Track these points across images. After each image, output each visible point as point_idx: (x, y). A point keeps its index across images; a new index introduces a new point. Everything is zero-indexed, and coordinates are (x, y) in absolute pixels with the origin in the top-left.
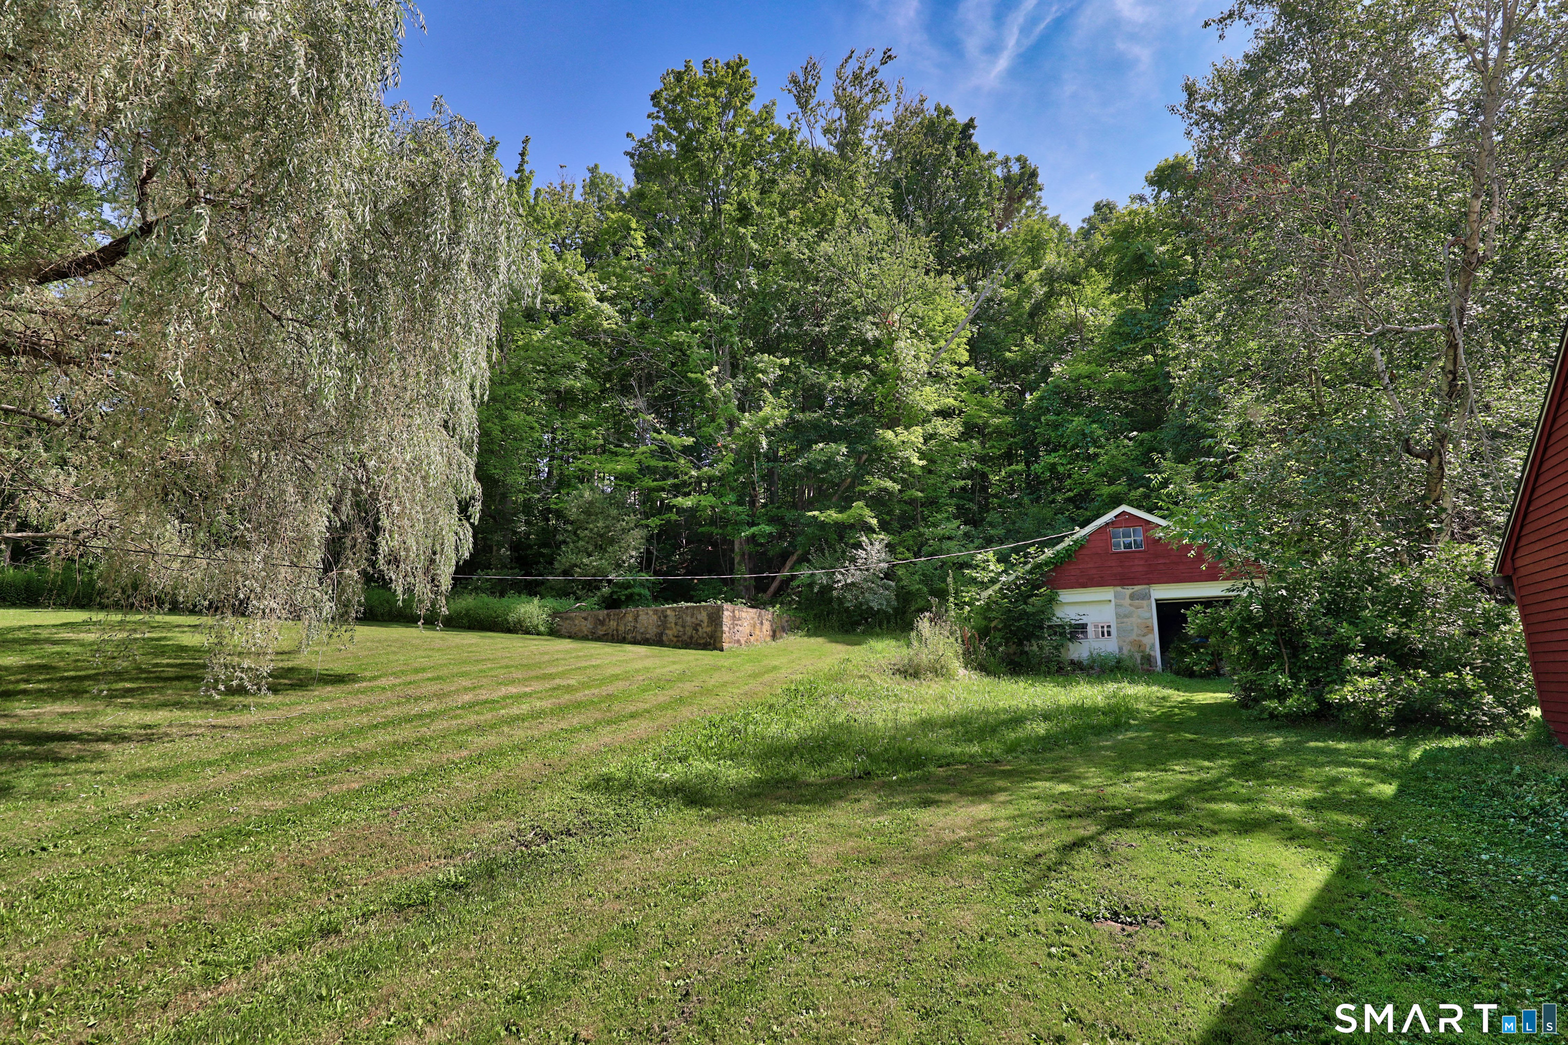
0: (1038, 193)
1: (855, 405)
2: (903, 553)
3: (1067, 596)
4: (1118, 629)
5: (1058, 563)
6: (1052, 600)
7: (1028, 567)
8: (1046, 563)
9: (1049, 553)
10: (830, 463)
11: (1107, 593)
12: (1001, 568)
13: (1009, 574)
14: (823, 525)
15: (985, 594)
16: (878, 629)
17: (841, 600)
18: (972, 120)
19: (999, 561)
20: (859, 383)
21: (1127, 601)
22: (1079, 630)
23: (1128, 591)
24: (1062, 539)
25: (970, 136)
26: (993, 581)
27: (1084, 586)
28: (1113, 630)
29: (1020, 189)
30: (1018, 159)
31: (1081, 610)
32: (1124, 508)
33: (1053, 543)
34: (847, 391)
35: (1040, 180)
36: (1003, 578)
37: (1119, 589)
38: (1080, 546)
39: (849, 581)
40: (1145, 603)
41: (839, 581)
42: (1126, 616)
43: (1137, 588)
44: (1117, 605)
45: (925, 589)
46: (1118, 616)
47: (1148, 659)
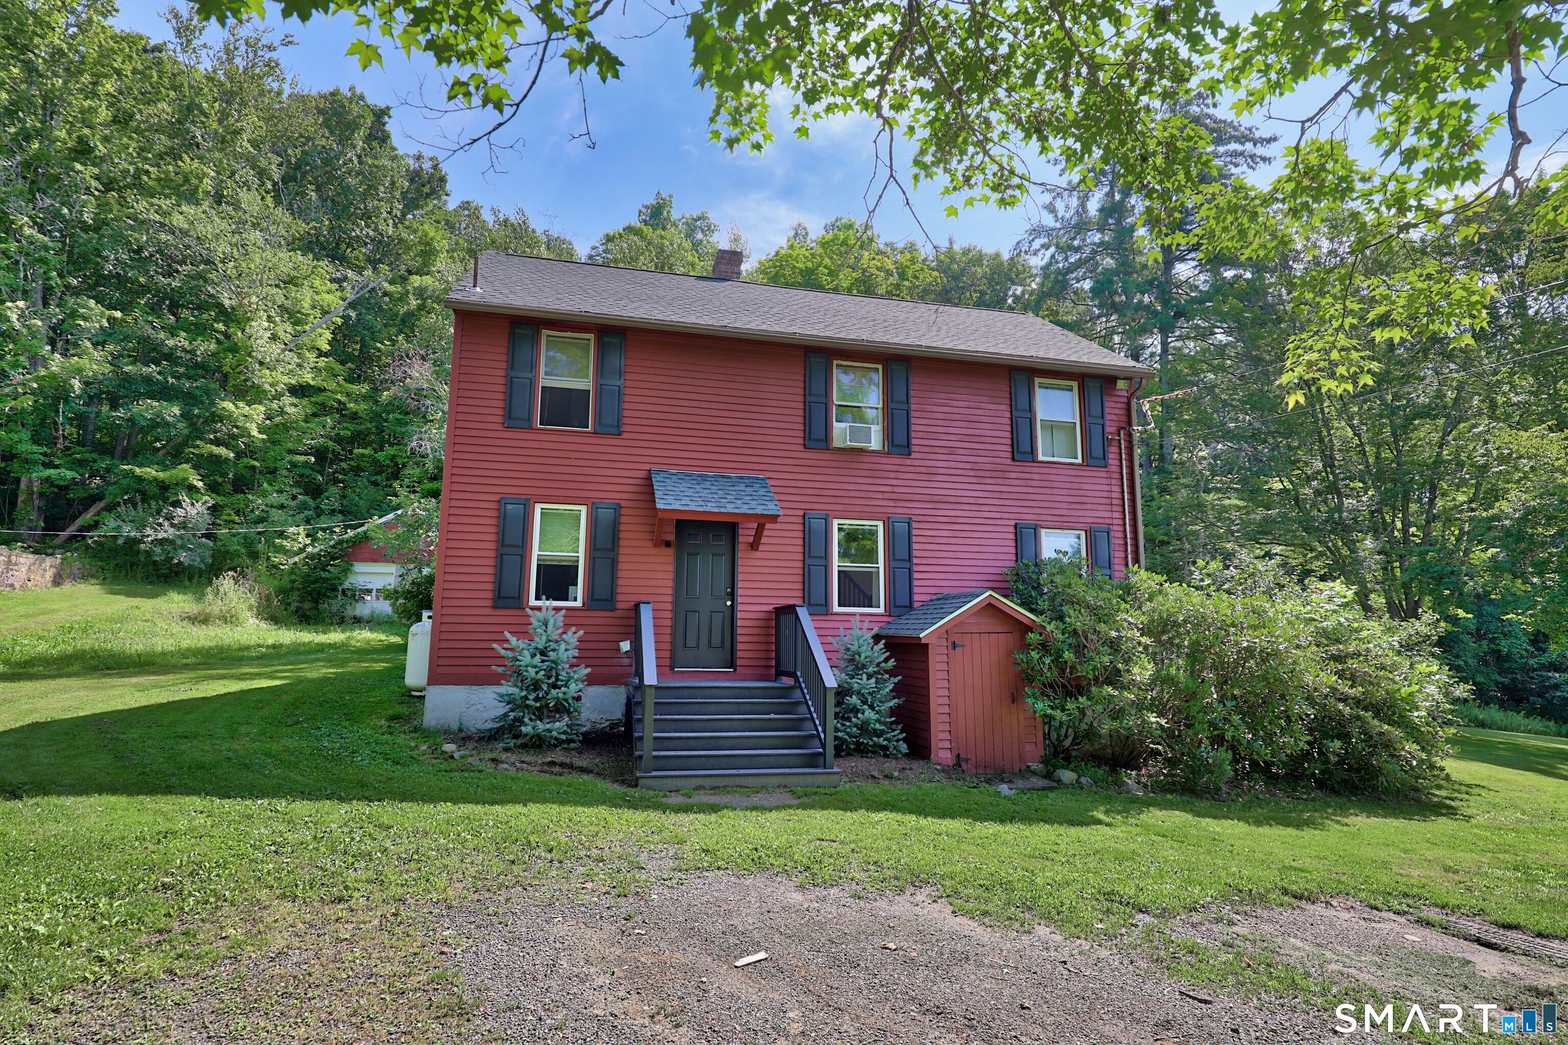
0: (444, 197)
1: (200, 368)
2: (229, 515)
3: (360, 567)
5: (357, 542)
6: (346, 571)
7: (332, 543)
8: (347, 541)
9: (351, 533)
10: (158, 423)
11: (391, 568)
12: (308, 541)
13: (314, 547)
14: (140, 479)
15: (291, 561)
16: (187, 583)
17: (148, 554)
18: (388, 108)
19: (308, 536)
20: (205, 347)
24: (362, 525)
25: (384, 124)
26: (302, 550)
27: (375, 560)
29: (426, 189)
30: (431, 159)
31: (368, 578)
33: (354, 527)
34: (192, 352)
35: (448, 187)
36: (310, 549)
39: (160, 537)
41: (148, 536)
45: (243, 551)
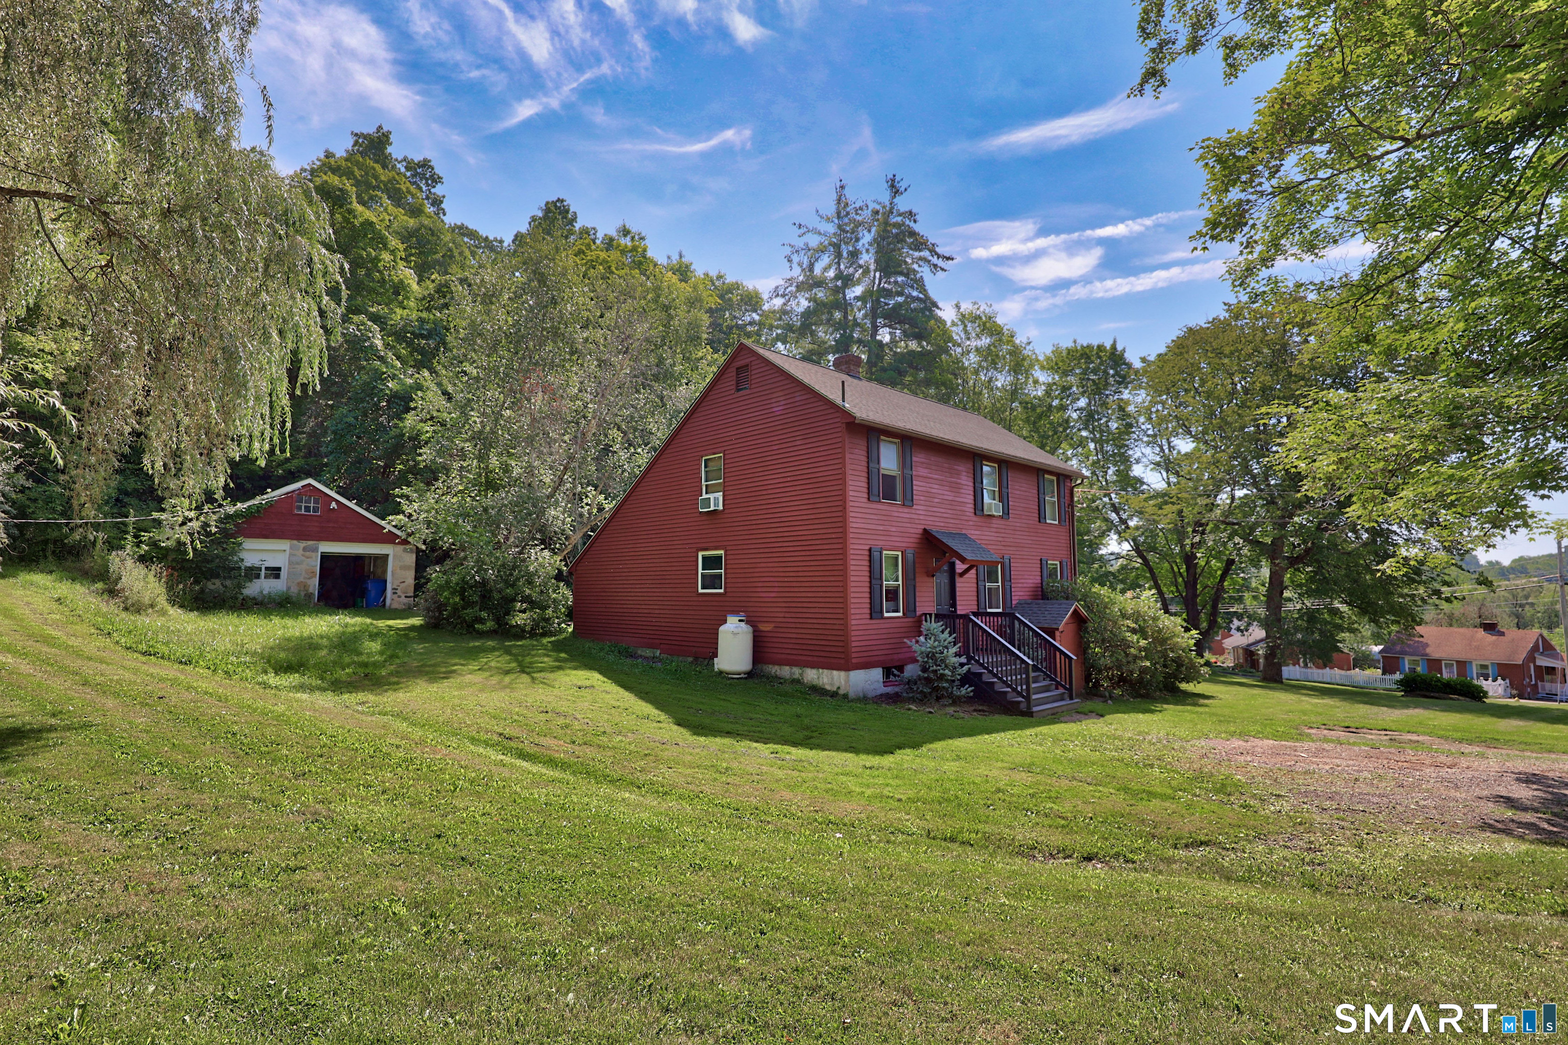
3: (250, 544)
4: (289, 573)
5: (250, 515)
6: (238, 547)
8: (237, 515)
11: (284, 545)
21: (301, 552)
22: (253, 573)
23: (303, 544)
28: (283, 574)
31: (258, 556)
32: (310, 481)
37: (295, 542)
38: (271, 505)
40: (313, 554)
42: (298, 563)
43: (310, 543)
44: (291, 555)
46: (290, 563)
47: (309, 596)
